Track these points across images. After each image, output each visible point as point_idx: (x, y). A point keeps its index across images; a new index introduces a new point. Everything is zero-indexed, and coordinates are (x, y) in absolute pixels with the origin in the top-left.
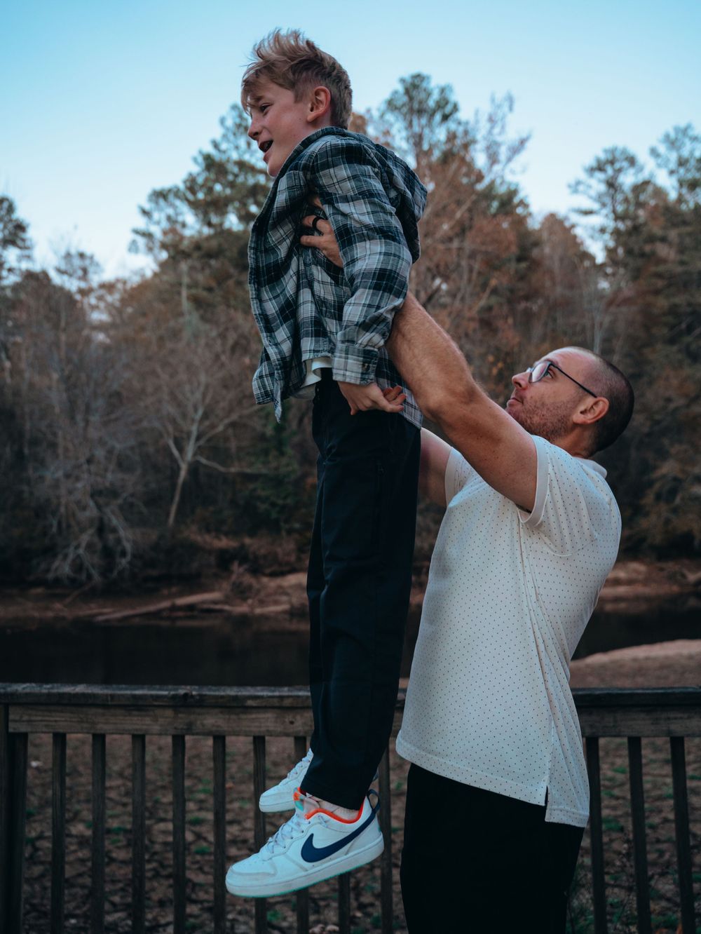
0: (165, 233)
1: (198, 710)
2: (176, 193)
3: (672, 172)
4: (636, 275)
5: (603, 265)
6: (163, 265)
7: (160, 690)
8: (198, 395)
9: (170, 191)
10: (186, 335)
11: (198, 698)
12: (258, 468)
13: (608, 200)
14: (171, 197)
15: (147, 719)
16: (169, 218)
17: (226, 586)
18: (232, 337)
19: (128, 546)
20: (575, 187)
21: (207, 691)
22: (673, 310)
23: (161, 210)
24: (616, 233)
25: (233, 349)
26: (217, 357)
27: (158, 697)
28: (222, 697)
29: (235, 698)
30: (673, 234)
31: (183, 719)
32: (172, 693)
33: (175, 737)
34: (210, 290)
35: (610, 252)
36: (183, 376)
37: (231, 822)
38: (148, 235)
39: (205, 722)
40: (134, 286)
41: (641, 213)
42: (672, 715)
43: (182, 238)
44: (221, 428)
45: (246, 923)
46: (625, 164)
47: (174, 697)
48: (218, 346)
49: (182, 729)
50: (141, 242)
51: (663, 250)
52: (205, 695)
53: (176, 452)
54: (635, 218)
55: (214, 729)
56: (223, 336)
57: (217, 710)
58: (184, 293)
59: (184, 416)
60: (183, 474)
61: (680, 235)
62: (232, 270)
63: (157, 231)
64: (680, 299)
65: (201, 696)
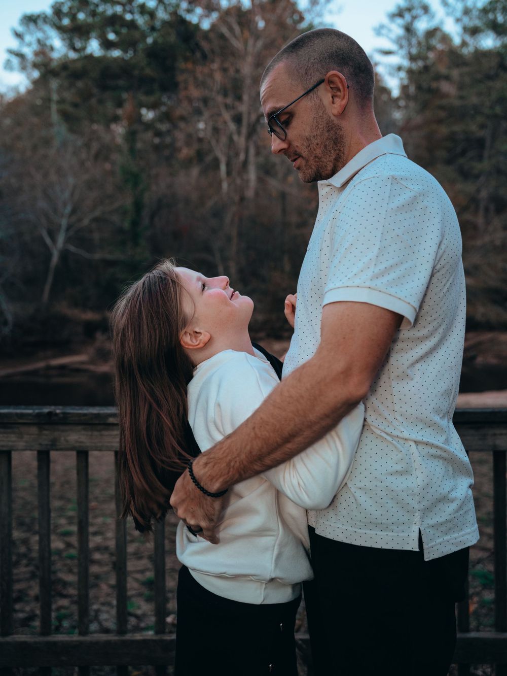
0: (36, 54)
1: (62, 428)
2: (45, 18)
3: (458, 20)
4: (424, 107)
5: (398, 99)
6: (35, 83)
7: (25, 409)
8: (67, 194)
9: (39, 16)
10: (56, 143)
11: (61, 415)
12: (117, 255)
13: (404, 43)
14: (40, 22)
15: (12, 436)
16: (39, 41)
17: (91, 350)
18: (95, 146)
19: (10, 317)
20: (379, 30)
21: (70, 410)
22: (452, 137)
23: (31, 34)
24: (410, 72)
25: (97, 156)
26: (82, 163)
27: (22, 416)
28: (85, 415)
29: (97, 416)
30: (455, 73)
31: (47, 436)
32: (37, 411)
33: (40, 453)
34: (76, 105)
35: (404, 88)
36: (53, 177)
37: (95, 534)
38: (21, 56)
39: (69, 438)
40: (10, 101)
41: (431, 55)
42: (498, 431)
43: (51, 60)
44: (86, 222)
45: (108, 612)
46: (419, 11)
47: (39, 415)
48: (84, 155)
49: (47, 445)
50: (15, 61)
51: (446, 87)
52: (69, 413)
53: (48, 241)
54: (425, 58)
55: (78, 445)
56: (87, 146)
57: (80, 427)
58: (54, 107)
59: (55, 210)
60: (55, 259)
61: (461, 75)
62: (95, 91)
63: (28, 52)
64: (457, 128)
65: (64, 413)
